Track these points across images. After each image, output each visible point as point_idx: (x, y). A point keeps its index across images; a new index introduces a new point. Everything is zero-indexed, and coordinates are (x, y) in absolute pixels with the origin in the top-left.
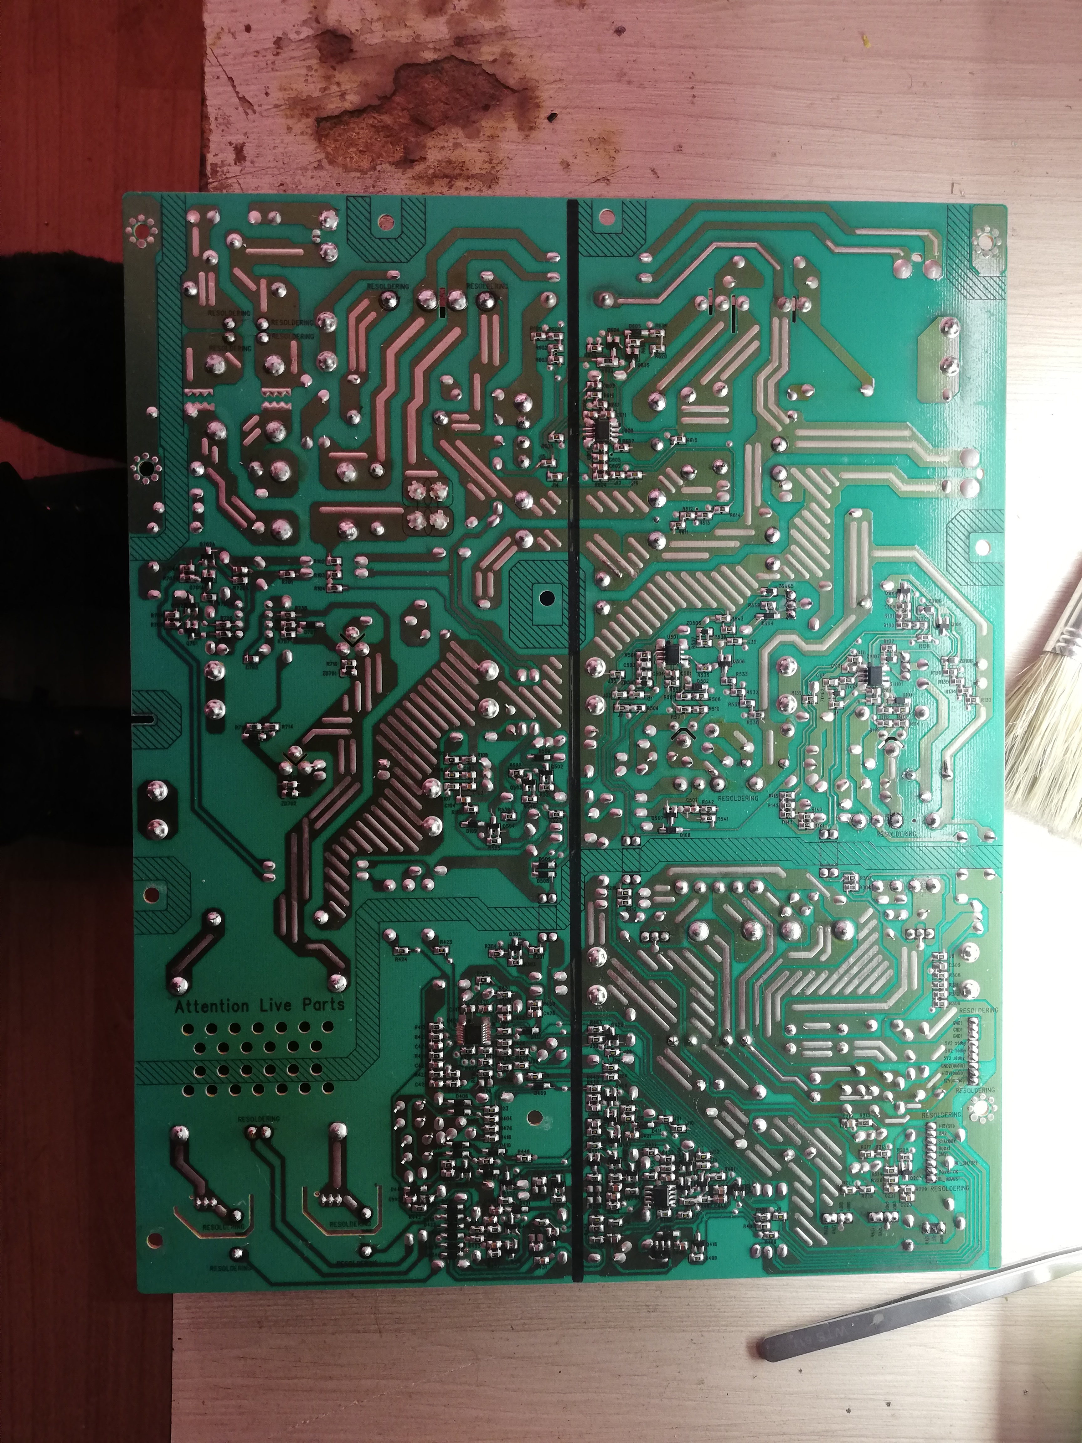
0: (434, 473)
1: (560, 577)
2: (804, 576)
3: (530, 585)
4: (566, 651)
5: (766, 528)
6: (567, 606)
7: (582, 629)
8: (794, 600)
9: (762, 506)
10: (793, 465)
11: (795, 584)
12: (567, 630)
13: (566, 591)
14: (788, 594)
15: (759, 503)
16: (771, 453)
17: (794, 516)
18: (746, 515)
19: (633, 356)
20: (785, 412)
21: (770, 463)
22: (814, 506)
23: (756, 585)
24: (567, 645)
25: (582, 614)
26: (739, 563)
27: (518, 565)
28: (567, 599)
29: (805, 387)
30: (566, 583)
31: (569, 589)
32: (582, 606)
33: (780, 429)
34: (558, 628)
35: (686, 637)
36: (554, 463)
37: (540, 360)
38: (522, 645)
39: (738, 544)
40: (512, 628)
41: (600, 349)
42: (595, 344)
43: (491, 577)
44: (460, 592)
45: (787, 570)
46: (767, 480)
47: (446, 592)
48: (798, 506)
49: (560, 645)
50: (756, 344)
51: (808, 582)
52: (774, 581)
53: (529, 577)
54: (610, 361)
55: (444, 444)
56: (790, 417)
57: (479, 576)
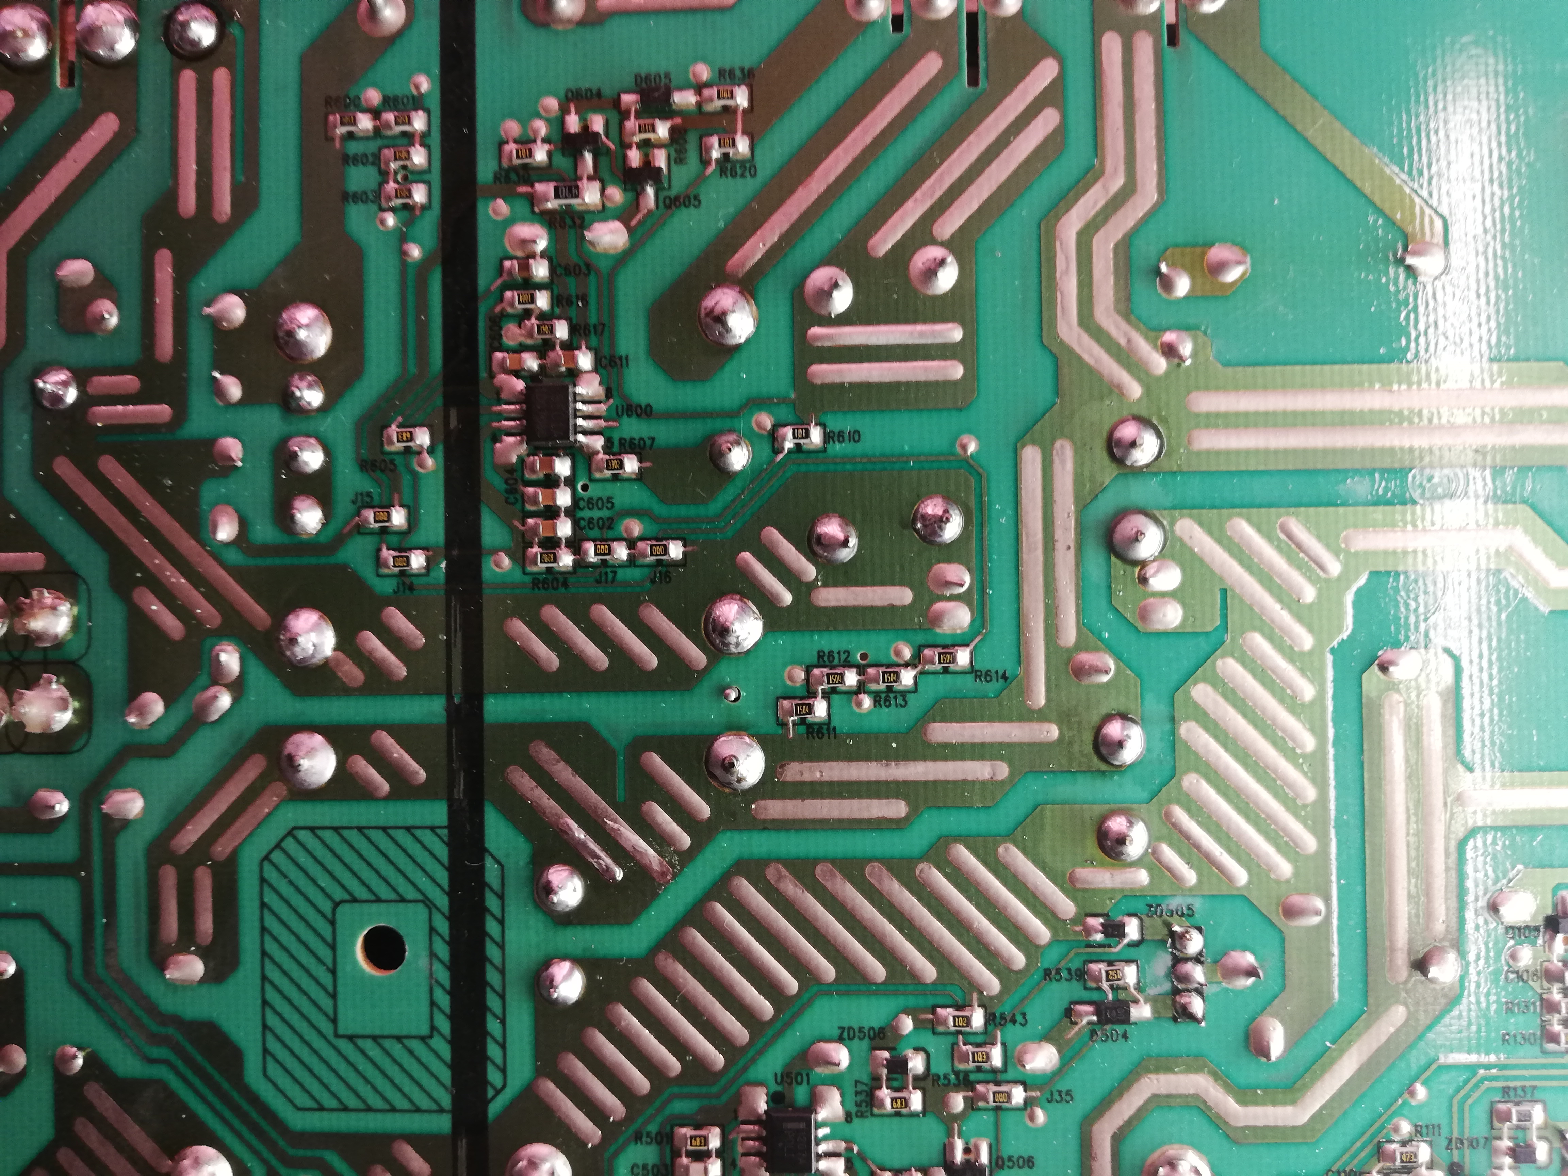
0: (34, 560)
1: (423, 882)
2: (1229, 878)
3: (326, 906)
4: (443, 1124)
5: (1095, 718)
6: (443, 975)
7: (493, 1050)
8: (1198, 959)
9: (1081, 645)
10: (1183, 507)
11: (1198, 904)
12: (445, 1050)
13: (443, 926)
14: (1177, 940)
15: (1069, 635)
16: (1108, 472)
17: (1188, 677)
18: (1028, 673)
19: (649, 172)
20: (1152, 332)
21: (1105, 506)
22: (1258, 641)
23: (1066, 907)
24: (446, 1101)
25: (493, 1001)
26: (1010, 836)
27: (290, 844)
28: (443, 951)
29: (1217, 253)
30: (443, 901)
31: (453, 918)
32: (492, 976)
33: (1135, 390)
34: (416, 1045)
35: (835, 1081)
36: (398, 518)
37: (358, 197)
38: (302, 1100)
39: (1003, 770)
40: (273, 1045)
41: (540, 155)
42: (526, 142)
43: (204, 879)
44: (111, 927)
45: (1169, 854)
46: (1095, 559)
47: (71, 929)
48: (1204, 645)
49: (424, 1102)
50: (1048, 120)
51: (1243, 898)
52: (1130, 894)
53: (324, 881)
54: (574, 191)
55: (64, 468)
56: (1169, 351)
57: (169, 877)
